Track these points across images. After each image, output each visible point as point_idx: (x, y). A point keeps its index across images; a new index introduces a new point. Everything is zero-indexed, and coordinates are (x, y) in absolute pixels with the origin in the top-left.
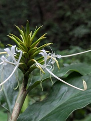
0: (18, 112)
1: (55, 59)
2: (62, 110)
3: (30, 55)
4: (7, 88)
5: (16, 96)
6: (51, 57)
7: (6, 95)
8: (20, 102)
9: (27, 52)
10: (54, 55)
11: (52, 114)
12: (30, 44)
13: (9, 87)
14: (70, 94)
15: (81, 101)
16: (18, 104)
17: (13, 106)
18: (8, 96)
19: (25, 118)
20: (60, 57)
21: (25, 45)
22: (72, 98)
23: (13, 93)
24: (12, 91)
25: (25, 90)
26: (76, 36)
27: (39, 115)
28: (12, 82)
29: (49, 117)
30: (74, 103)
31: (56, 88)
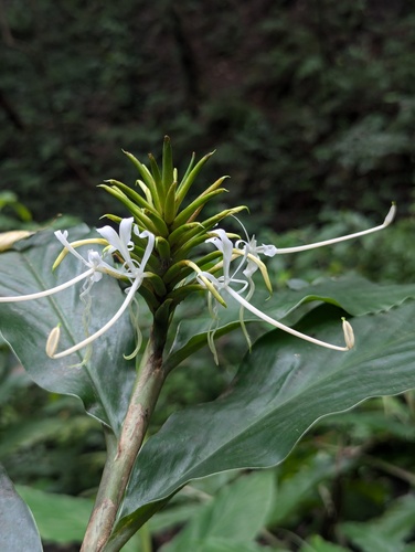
0: (139, 433)
1: (258, 260)
2: (283, 420)
3: (175, 246)
4: (98, 359)
5: (129, 384)
6: (243, 252)
7: (96, 380)
8: (144, 400)
9: (166, 238)
10: (251, 245)
11: (250, 436)
12: (175, 211)
13: (105, 355)
14: (308, 377)
15: (344, 393)
16: (139, 407)
17: (122, 415)
18: (103, 385)
19: (165, 451)
20: (271, 251)
21: (158, 215)
22: (315, 387)
23: (117, 373)
24: (114, 368)
25: (159, 365)
26: (346, 162)
27: (207, 440)
28: (114, 341)
29: (242, 444)
30: (321, 399)
31: (260, 359)
